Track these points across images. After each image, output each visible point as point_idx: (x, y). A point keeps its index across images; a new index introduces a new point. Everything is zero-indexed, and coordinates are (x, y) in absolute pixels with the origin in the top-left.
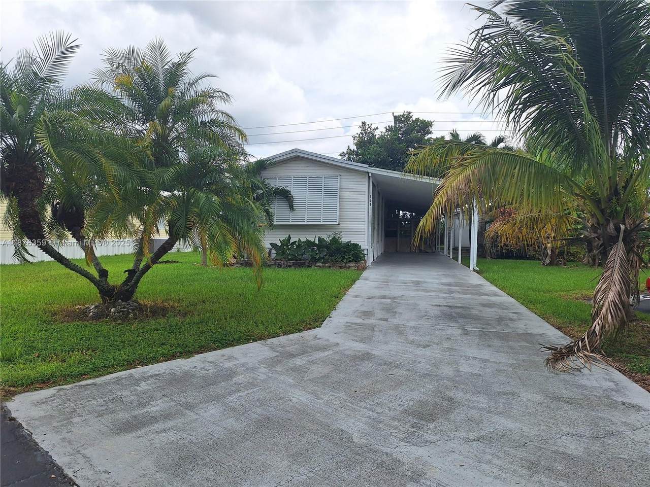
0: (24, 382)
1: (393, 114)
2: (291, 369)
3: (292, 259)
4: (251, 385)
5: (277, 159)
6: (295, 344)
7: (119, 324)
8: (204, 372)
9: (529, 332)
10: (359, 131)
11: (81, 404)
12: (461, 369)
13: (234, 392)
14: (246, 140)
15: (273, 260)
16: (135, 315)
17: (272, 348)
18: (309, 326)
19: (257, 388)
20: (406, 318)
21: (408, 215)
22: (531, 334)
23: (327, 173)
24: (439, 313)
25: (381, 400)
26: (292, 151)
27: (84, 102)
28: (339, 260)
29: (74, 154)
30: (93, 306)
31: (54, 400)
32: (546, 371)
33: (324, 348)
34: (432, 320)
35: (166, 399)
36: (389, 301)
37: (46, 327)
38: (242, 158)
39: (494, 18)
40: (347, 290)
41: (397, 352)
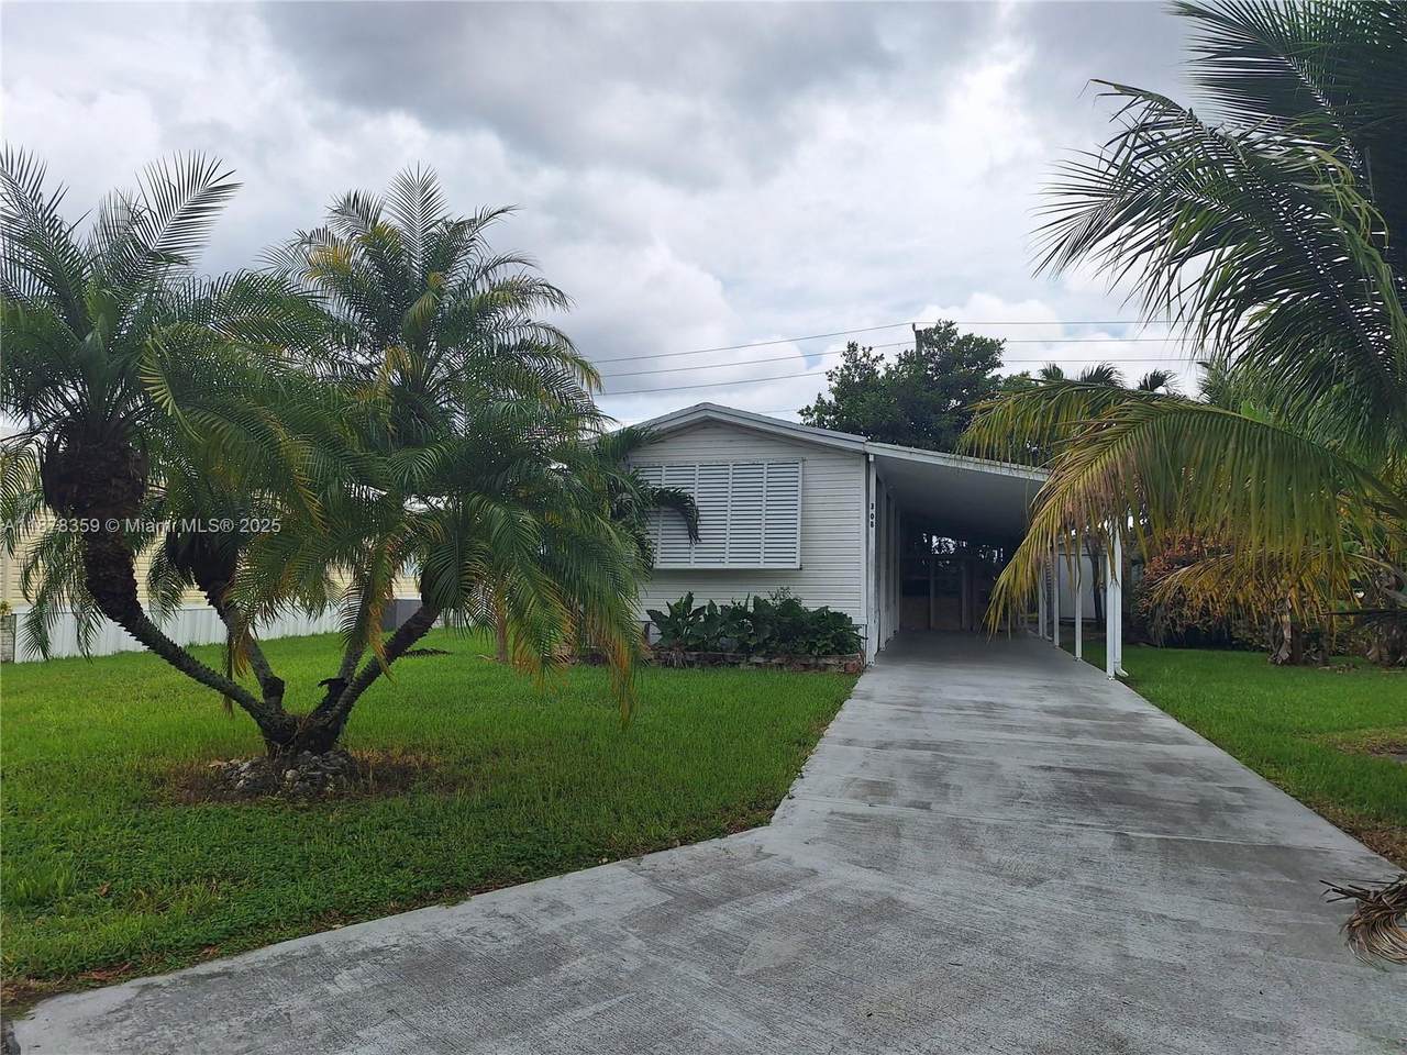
0: (63, 965)
1: (914, 326)
2: (702, 941)
3: (696, 648)
4: (604, 987)
5: (664, 426)
6: (712, 869)
7: (302, 809)
8: (491, 946)
9: (1283, 843)
10: (841, 362)
11: (190, 1032)
12: (1133, 950)
13: (560, 1008)
14: (599, 387)
15: (653, 648)
16: (338, 785)
17: (654, 880)
18: (741, 821)
19: (621, 998)
20: (972, 802)
21: (951, 546)
22: (1287, 849)
23: (772, 456)
24: (1050, 788)
25: (937, 1042)
26: (697, 409)
27: (238, 303)
28: (802, 650)
29: (213, 422)
30: (246, 765)
31: (127, 1017)
32: (1350, 959)
33: (780, 884)
34: (1038, 807)
35: (396, 1023)
36: (927, 755)
37: (137, 816)
38: (588, 425)
39: (1161, 107)
40: (826, 725)
41: (964, 898)
